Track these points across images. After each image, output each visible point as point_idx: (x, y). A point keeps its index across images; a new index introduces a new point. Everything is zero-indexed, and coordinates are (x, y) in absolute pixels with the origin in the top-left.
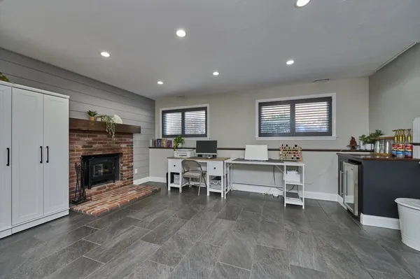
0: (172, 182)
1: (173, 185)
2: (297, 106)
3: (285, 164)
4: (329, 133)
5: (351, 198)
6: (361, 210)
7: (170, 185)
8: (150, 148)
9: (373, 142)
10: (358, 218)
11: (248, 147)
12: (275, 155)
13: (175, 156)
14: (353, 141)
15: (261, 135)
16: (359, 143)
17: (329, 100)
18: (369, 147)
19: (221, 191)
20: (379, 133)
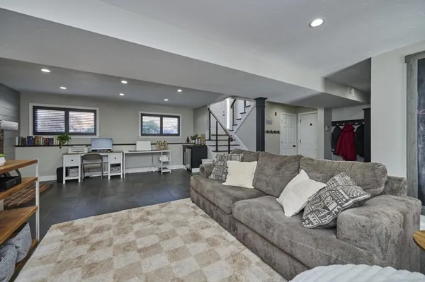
0: (67, 175)
1: (68, 178)
2: (164, 118)
3: (162, 151)
4: (178, 135)
5: (189, 166)
6: (192, 168)
7: (65, 178)
8: (16, 146)
9: (195, 139)
10: (191, 171)
11: (138, 143)
12: (154, 147)
13: (69, 152)
14: (188, 139)
15: (142, 135)
16: (190, 140)
17: (178, 117)
18: (193, 141)
19: (121, 174)
20: (197, 136)
